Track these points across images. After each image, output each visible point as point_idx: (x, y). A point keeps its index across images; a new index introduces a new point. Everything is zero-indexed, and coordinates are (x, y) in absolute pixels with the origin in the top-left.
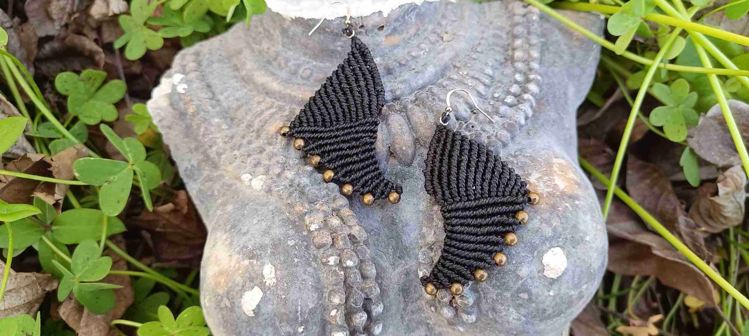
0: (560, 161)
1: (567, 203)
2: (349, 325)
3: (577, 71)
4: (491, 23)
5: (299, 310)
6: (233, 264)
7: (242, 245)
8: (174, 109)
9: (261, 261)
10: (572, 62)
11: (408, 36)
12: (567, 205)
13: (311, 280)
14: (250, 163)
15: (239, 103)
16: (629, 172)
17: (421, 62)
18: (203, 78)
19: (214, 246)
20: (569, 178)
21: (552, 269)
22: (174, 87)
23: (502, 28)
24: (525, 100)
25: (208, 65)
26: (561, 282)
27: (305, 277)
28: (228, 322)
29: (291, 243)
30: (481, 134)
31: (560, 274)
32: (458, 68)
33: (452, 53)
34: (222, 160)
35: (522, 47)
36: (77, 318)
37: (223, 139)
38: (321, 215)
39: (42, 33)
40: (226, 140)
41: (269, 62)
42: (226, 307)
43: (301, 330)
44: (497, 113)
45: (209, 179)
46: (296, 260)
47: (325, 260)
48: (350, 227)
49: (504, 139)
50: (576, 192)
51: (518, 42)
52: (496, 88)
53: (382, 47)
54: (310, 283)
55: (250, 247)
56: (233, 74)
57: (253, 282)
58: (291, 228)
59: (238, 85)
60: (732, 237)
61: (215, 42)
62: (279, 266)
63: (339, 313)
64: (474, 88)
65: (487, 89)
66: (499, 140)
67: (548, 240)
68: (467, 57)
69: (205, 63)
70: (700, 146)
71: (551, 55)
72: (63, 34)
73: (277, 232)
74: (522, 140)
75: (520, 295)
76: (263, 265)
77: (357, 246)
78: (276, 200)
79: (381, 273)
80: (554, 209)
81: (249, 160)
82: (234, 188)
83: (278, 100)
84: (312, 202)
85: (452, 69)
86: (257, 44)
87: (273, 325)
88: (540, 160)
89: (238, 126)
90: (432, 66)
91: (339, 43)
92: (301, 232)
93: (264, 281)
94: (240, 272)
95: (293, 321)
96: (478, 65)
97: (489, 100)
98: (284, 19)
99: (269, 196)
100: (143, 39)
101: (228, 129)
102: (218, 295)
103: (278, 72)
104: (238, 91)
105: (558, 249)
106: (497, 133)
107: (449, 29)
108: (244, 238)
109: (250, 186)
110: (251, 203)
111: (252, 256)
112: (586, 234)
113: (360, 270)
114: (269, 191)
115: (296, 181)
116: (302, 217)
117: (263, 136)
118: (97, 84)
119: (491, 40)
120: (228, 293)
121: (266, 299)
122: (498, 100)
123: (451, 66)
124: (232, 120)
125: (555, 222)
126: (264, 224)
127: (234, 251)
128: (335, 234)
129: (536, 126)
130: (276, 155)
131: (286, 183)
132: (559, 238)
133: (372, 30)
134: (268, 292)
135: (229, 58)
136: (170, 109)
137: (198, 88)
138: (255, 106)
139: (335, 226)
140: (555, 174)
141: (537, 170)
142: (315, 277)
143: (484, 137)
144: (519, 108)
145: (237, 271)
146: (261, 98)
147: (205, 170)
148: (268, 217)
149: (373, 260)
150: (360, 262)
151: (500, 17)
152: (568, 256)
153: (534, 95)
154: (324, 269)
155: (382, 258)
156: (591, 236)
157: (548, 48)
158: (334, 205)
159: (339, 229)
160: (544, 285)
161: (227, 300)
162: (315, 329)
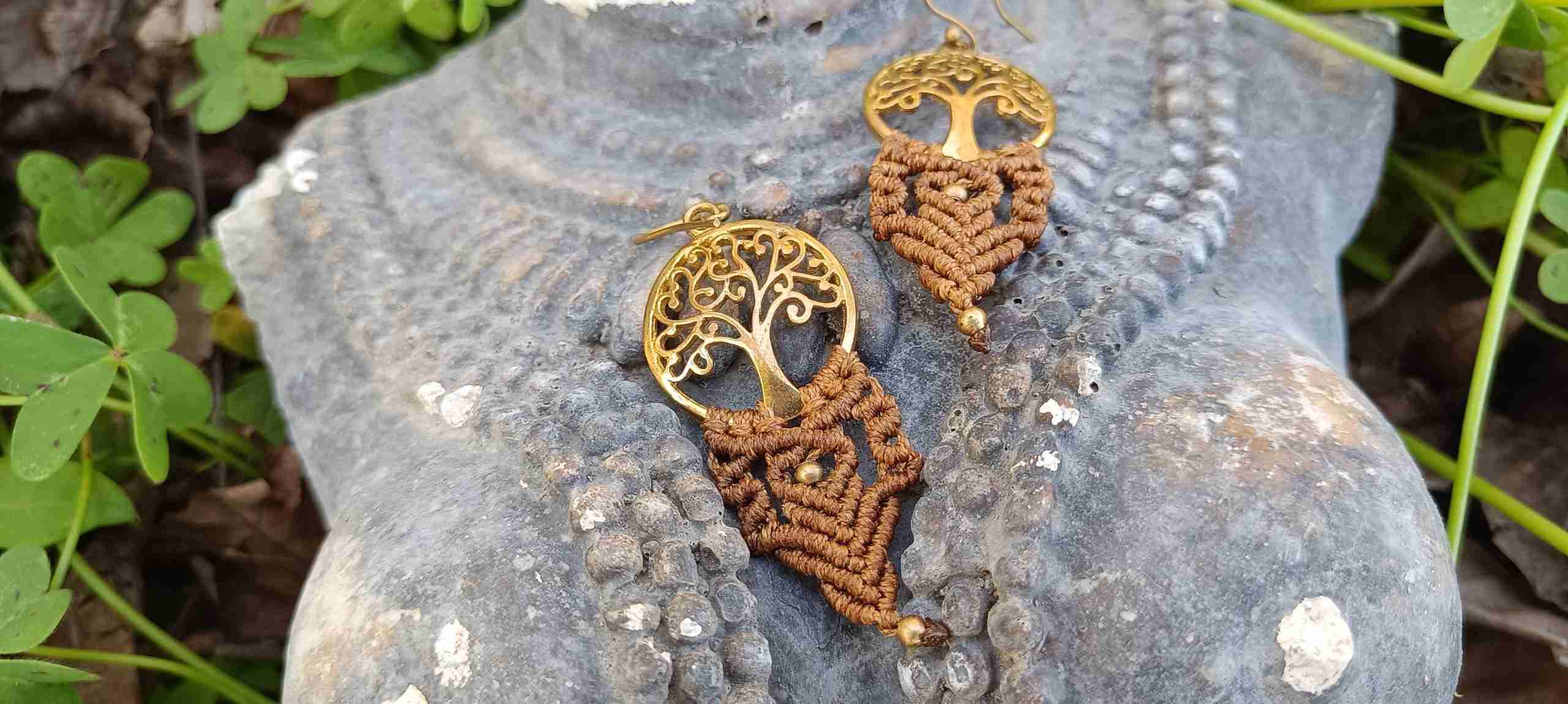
0: (1310, 361)
1: (1344, 470)
3: (1334, 153)
4: (1103, 34)
7: (388, 569)
8: (281, 233)
9: (435, 612)
10: (1320, 129)
11: (886, 51)
13: (571, 673)
15: (439, 214)
20: (1342, 406)
21: (1307, 663)
22: (288, 182)
23: (1131, 44)
24: (1202, 205)
27: (555, 664)
29: (523, 563)
30: (1084, 279)
31: (1332, 681)
34: (377, 352)
35: (1188, 81)
37: (385, 296)
38: (616, 488)
39: (19, 81)
41: (528, 120)
44: (1128, 233)
45: (344, 406)
46: (532, 613)
47: (614, 615)
48: (700, 525)
49: (1149, 294)
50: (1365, 443)
51: (1177, 72)
52: (1121, 177)
53: (814, 73)
54: (569, 684)
55: (409, 574)
57: (405, 676)
58: (529, 524)
59: (443, 172)
61: (408, 88)
62: (482, 629)
64: (1062, 171)
65: (1098, 179)
66: (1136, 295)
67: (1293, 573)
71: (1265, 112)
72: (75, 88)
73: (490, 531)
74: (1198, 306)
76: (436, 625)
77: (718, 584)
78: (501, 452)
79: (788, 671)
80: (1307, 485)
81: (446, 347)
82: (400, 425)
83: (539, 207)
84: (594, 452)
86: (502, 81)
88: (1255, 354)
89: (431, 269)
91: (705, 66)
92: (556, 535)
93: (437, 671)
96: (1073, 123)
97: (1103, 205)
98: (571, 17)
99: (484, 440)
100: (240, 85)
101: (400, 276)
103: (547, 141)
104: (443, 186)
105: (1325, 602)
106: (1128, 279)
108: (399, 550)
109: (437, 416)
110: (434, 461)
111: (410, 599)
112: (1403, 563)
113: (724, 653)
114: (482, 424)
115: (558, 400)
116: (561, 489)
117: (489, 287)
118: (124, 196)
119: (1106, 70)
122: (1127, 202)
124: (419, 254)
125: (1313, 522)
126: (456, 512)
127: (366, 585)
128: (652, 543)
129: (1235, 277)
130: (516, 335)
131: (532, 402)
132: (1326, 569)
133: (791, 31)
135: (431, 116)
136: (271, 234)
137: (342, 179)
138: (478, 219)
139: (653, 519)
140: (1301, 393)
141: (1248, 380)
142: (586, 666)
143: (1093, 289)
144: (1187, 223)
145: (365, 641)
146: (495, 202)
147: (336, 382)
148: (471, 494)
149: (767, 629)
150: (723, 630)
151: (1126, 19)
152: (1356, 625)
153: (1230, 197)
154: (614, 644)
155: (793, 625)
156: (1421, 571)
157: (1254, 95)
158: (656, 462)
159: (666, 528)
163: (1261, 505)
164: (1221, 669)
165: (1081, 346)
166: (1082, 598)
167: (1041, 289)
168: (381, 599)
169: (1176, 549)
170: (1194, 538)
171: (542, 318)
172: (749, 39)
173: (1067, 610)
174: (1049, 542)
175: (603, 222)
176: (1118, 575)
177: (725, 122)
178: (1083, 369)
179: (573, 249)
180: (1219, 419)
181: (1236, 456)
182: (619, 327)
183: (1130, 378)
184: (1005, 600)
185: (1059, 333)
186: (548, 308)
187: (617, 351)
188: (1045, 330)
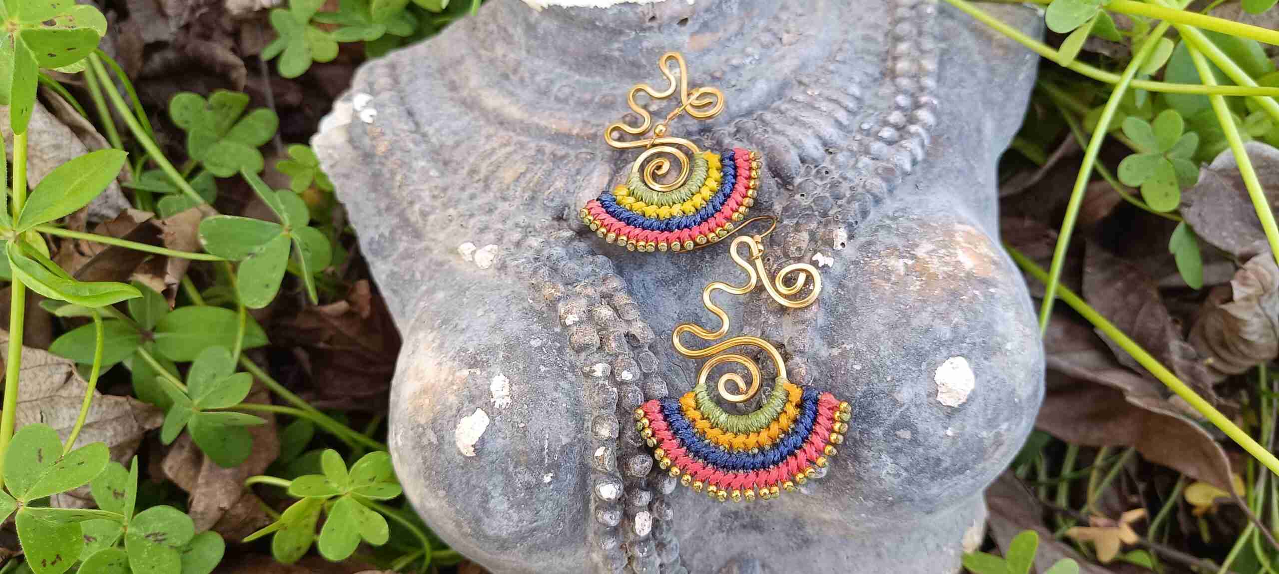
0: (968, 228)
1: (977, 290)
2: (624, 475)
3: (998, 96)
4: (860, 19)
5: (546, 446)
6: (443, 376)
7: (458, 348)
8: (355, 148)
9: (488, 370)
10: (990, 81)
11: (728, 36)
12: (977, 292)
13: (565, 399)
14: (473, 227)
15: (457, 138)
16: (1088, 269)
17: (746, 75)
18: (402, 100)
19: (413, 352)
20: (980, 254)
21: (950, 391)
22: (355, 115)
23: (876, 27)
24: (911, 135)
25: (410, 81)
26: (965, 415)
27: (556, 395)
28: (432, 469)
29: (536, 343)
30: (840, 183)
31: (963, 400)
32: (804, 84)
33: (796, 62)
34: (429, 223)
35: (909, 53)
36: (191, 473)
37: (431, 191)
38: (583, 302)
39: (149, 37)
40: (436, 193)
41: (506, 77)
42: (430, 444)
43: (547, 479)
44: (867, 152)
45: (407, 255)
46: (543, 369)
47: (588, 369)
48: (628, 322)
49: (875, 191)
50: (991, 275)
51: (903, 47)
52: (865, 117)
53: (684, 51)
54: (564, 405)
55: (471, 350)
56: (449, 94)
57: (474, 403)
58: (536, 322)
59: (455, 110)
60: (1263, 385)
61: (421, 48)
62: (516, 378)
63: (609, 452)
64: (830, 115)
65: (852, 117)
66: (868, 191)
67: (945, 345)
68: (820, 70)
69: (404, 78)
70: (1203, 221)
71: (956, 70)
72: (181, 38)
73: (515, 326)
74: (905, 196)
75: (898, 433)
76: (490, 377)
77: (639, 353)
78: (514, 281)
80: (956, 298)
81: (472, 222)
82: (446, 267)
83: (519, 134)
84: (569, 283)
85: (796, 87)
86: (486, 49)
87: (505, 471)
88: (935, 225)
89: (455, 172)
90: (763, 81)
91: (616, 45)
92: (552, 328)
93: (492, 400)
94: (455, 387)
95: (536, 464)
96: (837, 81)
97: (853, 135)
98: (530, 10)
99: (503, 276)
100: (306, 45)
101: (438, 177)
102: (418, 426)
103: (518, 91)
104: (456, 119)
105: (961, 360)
106: (865, 182)
107: (792, 25)
108: (462, 338)
109: (473, 262)
110: (474, 288)
111: (474, 363)
112: (1006, 339)
113: (643, 388)
114: (502, 267)
115: (545, 253)
116: (552, 304)
117: (495, 186)
118: (234, 114)
119: (860, 44)
120: (434, 421)
121: (494, 428)
122: (868, 133)
123: (794, 82)
124: (446, 163)
125: (957, 318)
126: (493, 316)
127: (446, 357)
128: (604, 332)
129: (931, 177)
130: (514, 215)
131: (530, 254)
132: (962, 342)
133: (669, 25)
134: (498, 418)
135: (442, 71)
136: (349, 149)
137: (392, 115)
138: (482, 142)
139: (604, 319)
140: (958, 247)
141: (928, 239)
142: (572, 395)
143: (845, 188)
144: (901, 146)
145: (449, 387)
146: (491, 130)
147: (401, 240)
148: (500, 306)
149: (664, 377)
150: (642, 377)
151: (874, 9)
152: (977, 372)
153: (928, 129)
154: (586, 385)
155: (678, 375)
156: (1015, 343)
157: (951, 59)
158: (603, 289)
159: (611, 324)
160: (938, 418)
161: (432, 434)
162: (570, 479)
163: (930, 309)
164: (905, 394)
165: (837, 222)
166: (832, 358)
167: (816, 188)
168: (456, 363)
169: (883, 332)
170: (893, 327)
171: (529, 205)
172: (644, 30)
173: (825, 364)
174: (815, 328)
175: (558, 144)
176: (852, 346)
177: (629, 80)
178: (836, 236)
179: (543, 162)
180: (910, 262)
181: (918, 283)
182: (575, 210)
183: (862, 240)
184: (792, 359)
185: (825, 214)
186: (533, 198)
187: (575, 224)
188: (817, 213)
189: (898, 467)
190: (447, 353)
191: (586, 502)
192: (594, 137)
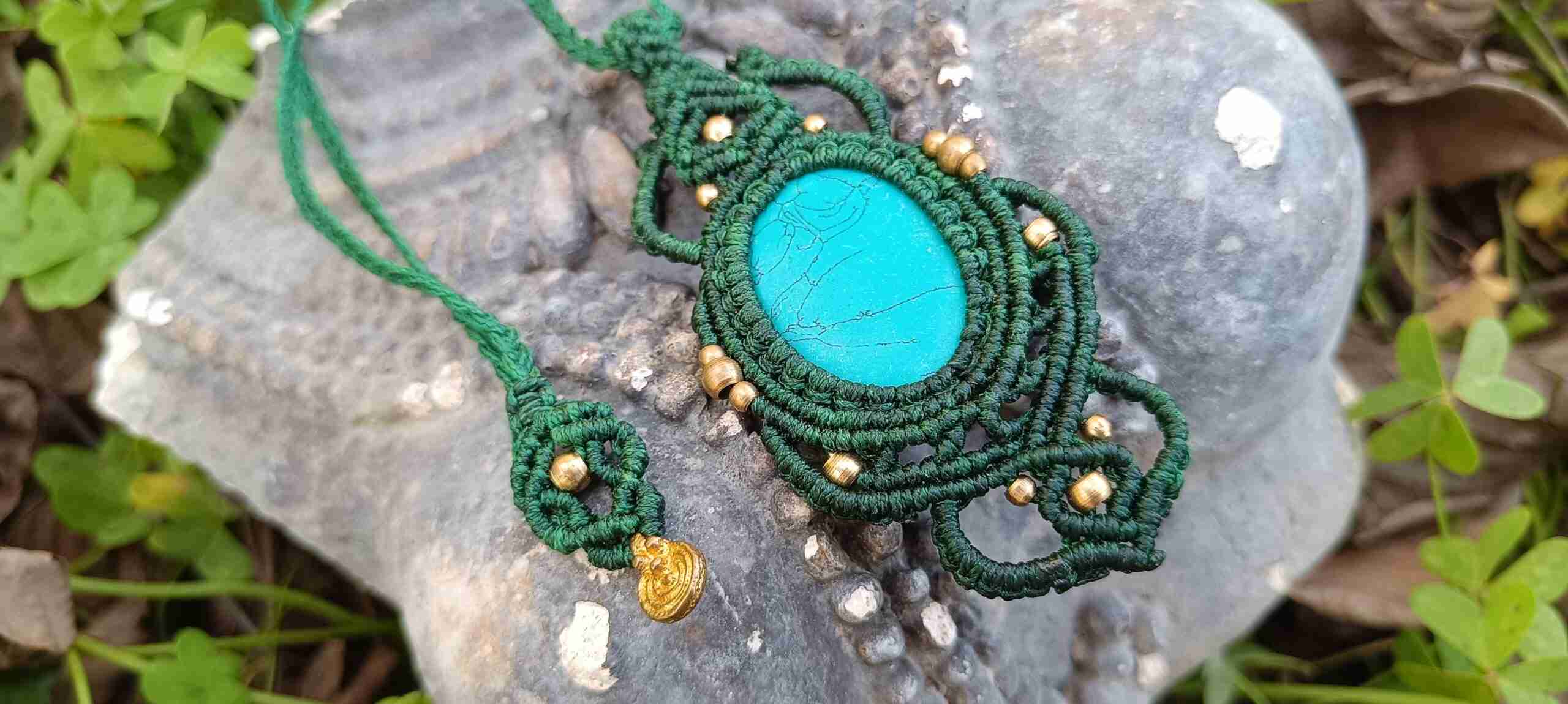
2: (869, 564)
5: (722, 592)
6: (489, 593)
7: (487, 536)
8: (167, 372)
13: (707, 500)
14: (406, 360)
15: (310, 266)
21: (1253, 143)
25: (201, 240)
26: (1291, 170)
34: (336, 400)
37: (312, 355)
43: (755, 644)
56: (267, 220)
57: (565, 602)
59: (287, 233)
63: (824, 541)
67: (1202, 86)
69: (189, 240)
75: (1221, 248)
80: (1168, 21)
81: (400, 354)
82: (400, 447)
84: (603, 334)
87: (678, 676)
89: (334, 310)
93: (591, 577)
95: (722, 632)
101: (313, 330)
102: (497, 697)
105: (1238, 91)
110: (458, 442)
112: (1270, 40)
120: (518, 672)
121: (621, 617)
124: (315, 305)
125: (1191, 43)
127: (476, 562)
134: (619, 598)
135: (239, 199)
136: (158, 378)
142: (714, 489)
145: (509, 602)
156: (1284, 43)
160: (1261, 195)
161: (528, 694)
162: (789, 622)
163: (1147, 52)
164: (1196, 184)
165: (936, 22)
168: (498, 561)
175: (465, 180)
178: (951, 36)
179: (457, 212)
181: (1105, 31)
183: (987, 28)
187: (558, 259)
188: (899, 30)
189: (1248, 303)
190: (475, 553)
191: (833, 645)
192: (510, 138)
